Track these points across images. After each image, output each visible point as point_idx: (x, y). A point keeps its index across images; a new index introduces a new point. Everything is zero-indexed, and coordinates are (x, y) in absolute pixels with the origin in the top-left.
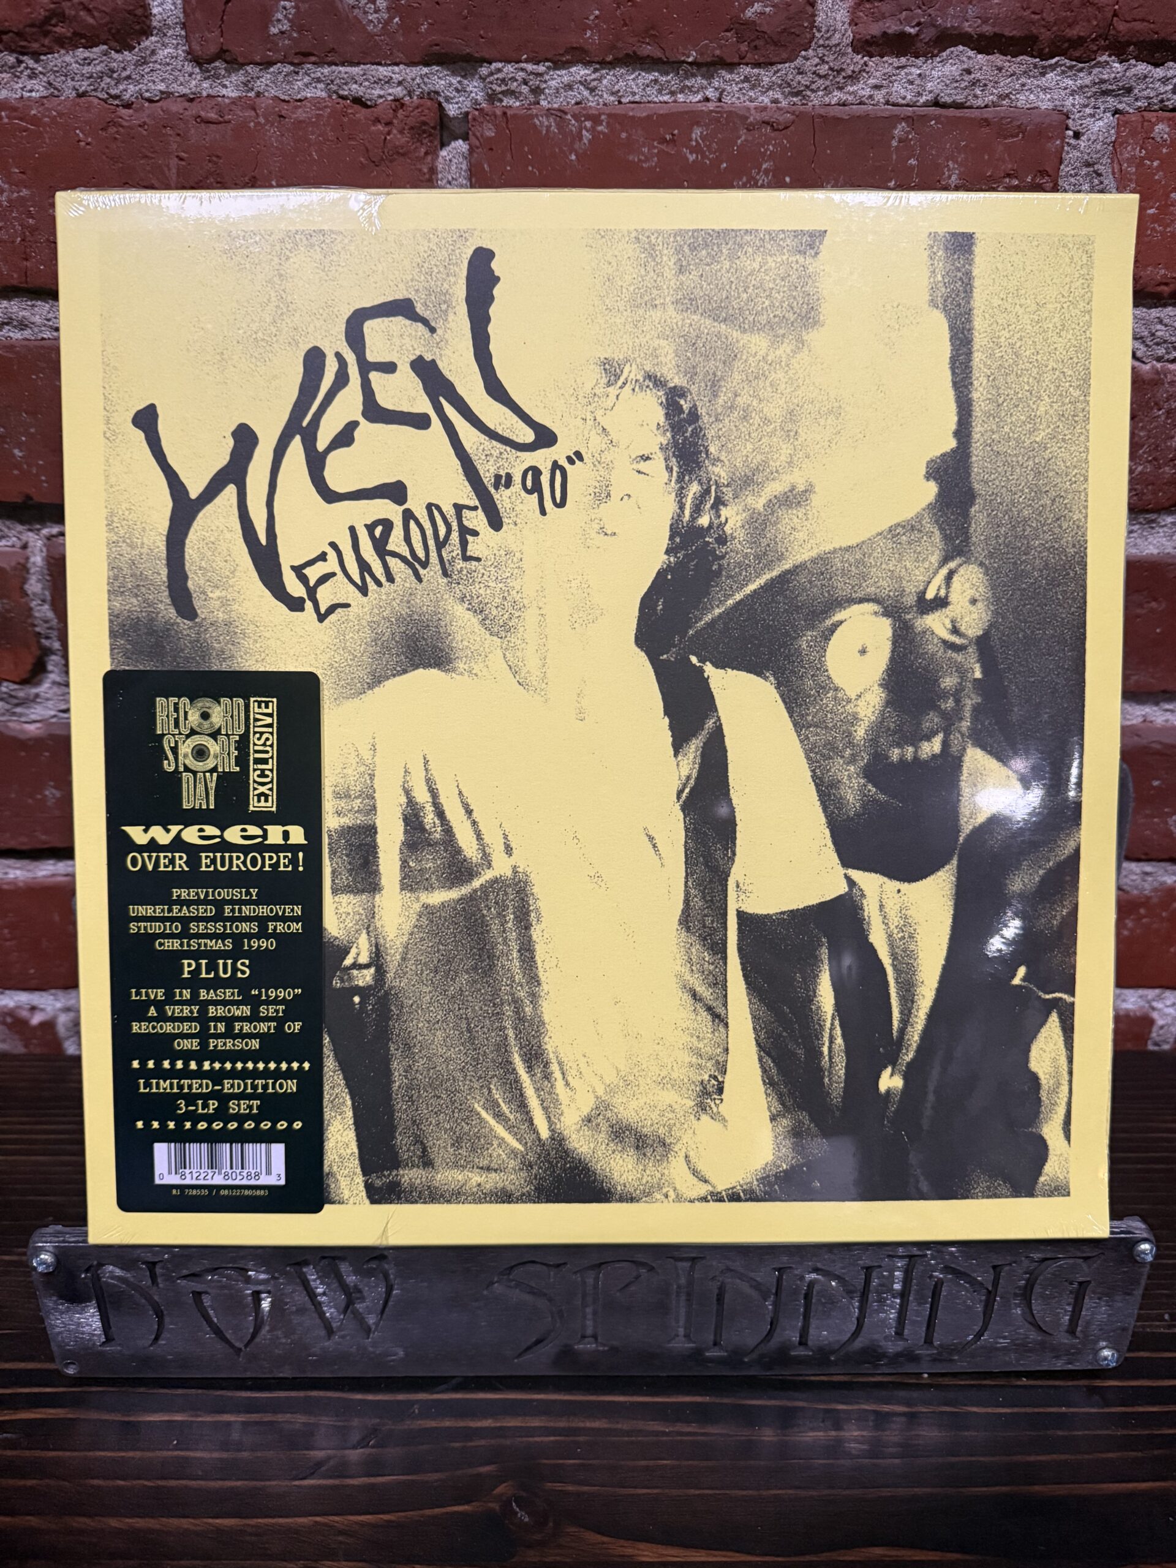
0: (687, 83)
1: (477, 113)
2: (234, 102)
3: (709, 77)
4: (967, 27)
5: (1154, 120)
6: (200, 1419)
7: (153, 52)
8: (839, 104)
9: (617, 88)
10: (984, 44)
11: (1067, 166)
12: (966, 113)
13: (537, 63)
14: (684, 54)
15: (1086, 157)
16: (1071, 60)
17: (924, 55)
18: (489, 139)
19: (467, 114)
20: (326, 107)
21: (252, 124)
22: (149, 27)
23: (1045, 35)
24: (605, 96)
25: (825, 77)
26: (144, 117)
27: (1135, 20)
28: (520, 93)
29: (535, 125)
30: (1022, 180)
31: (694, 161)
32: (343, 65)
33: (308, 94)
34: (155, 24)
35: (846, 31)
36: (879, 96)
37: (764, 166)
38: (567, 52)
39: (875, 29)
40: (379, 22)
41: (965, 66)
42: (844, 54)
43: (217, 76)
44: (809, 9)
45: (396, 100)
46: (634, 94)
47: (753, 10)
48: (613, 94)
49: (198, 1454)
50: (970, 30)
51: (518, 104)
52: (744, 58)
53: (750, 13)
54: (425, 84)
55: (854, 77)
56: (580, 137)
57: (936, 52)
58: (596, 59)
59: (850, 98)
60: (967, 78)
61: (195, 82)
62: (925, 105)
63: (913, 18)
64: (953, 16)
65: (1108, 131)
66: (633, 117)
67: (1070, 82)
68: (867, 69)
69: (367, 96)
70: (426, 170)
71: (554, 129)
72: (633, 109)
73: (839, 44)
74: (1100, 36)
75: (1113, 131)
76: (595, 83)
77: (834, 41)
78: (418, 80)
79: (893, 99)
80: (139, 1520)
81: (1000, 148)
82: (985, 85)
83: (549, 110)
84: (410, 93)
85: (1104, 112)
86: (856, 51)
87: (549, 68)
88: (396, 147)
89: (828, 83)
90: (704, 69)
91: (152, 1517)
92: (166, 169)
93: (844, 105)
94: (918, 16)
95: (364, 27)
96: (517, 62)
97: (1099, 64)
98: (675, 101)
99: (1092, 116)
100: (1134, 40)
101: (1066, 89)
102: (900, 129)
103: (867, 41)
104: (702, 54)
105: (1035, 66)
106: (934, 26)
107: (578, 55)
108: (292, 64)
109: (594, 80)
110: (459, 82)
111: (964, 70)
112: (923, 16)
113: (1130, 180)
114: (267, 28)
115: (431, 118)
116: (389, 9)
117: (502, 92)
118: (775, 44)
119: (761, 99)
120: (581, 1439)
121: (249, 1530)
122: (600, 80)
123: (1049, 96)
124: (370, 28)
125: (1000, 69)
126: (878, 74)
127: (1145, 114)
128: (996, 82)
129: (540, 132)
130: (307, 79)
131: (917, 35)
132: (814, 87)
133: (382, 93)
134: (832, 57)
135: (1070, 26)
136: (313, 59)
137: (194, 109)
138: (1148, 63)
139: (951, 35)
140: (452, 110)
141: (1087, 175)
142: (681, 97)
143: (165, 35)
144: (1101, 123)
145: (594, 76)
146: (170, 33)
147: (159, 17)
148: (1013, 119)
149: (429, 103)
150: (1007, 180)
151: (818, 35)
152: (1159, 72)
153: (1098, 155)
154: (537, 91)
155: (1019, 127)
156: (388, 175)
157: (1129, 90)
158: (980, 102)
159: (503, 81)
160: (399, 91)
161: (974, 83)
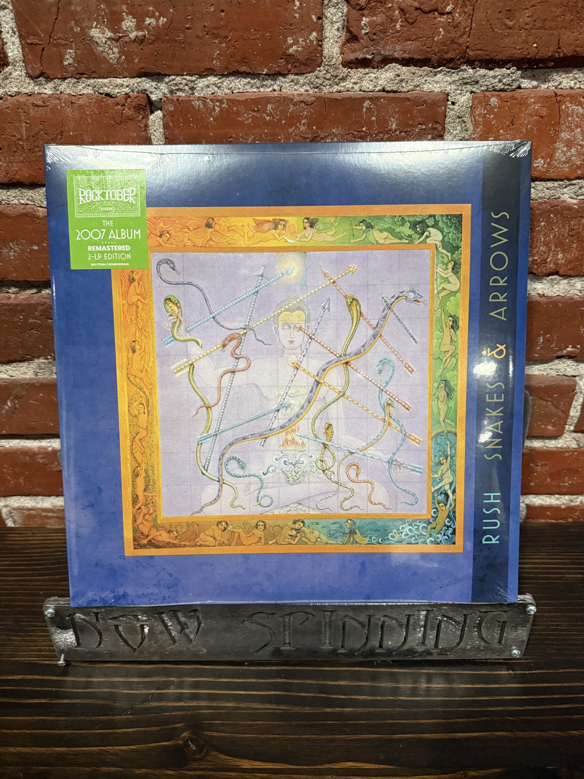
0: (264, 83)
1: (165, 99)
2: (50, 96)
3: (275, 80)
4: (396, 55)
5: (490, 96)
6: (54, 702)
7: (10, 74)
8: (337, 92)
9: (231, 86)
10: (406, 62)
11: (449, 118)
12: (398, 95)
13: (192, 76)
14: (261, 70)
15: (458, 114)
16: (448, 68)
17: (377, 68)
18: (171, 111)
19: (161, 99)
20: (93, 98)
21: (59, 107)
22: (8, 62)
23: (434, 58)
24: (225, 90)
25: (329, 79)
26: (8, 104)
27: (477, 50)
28: (185, 90)
29: (192, 104)
30: (427, 126)
31: (269, 120)
32: (100, 78)
33: (85, 91)
34: (10, 61)
35: (338, 57)
36: (357, 87)
37: (303, 122)
38: (205, 71)
39: (352, 57)
40: (115, 58)
41: (397, 73)
42: (338, 69)
43: (41, 84)
44: (319, 48)
45: (126, 94)
46: (239, 89)
47: (292, 49)
48: (229, 89)
49: (51, 718)
50: (397, 56)
51: (184, 95)
52: (290, 71)
53: (291, 50)
54: (140, 86)
55: (344, 79)
56: (215, 111)
57: (382, 66)
58: (219, 73)
59: (342, 89)
60: (398, 78)
61: (30, 87)
62: (379, 91)
63: (369, 51)
64: (389, 50)
65: (468, 101)
66: (239, 100)
67: (449, 79)
68: (350, 75)
69: (112, 93)
70: (142, 126)
71: (202, 106)
72: (238, 96)
73: (335, 64)
74: (461, 57)
75: (470, 102)
76: (220, 85)
77: (332, 63)
78: (136, 85)
79: (363, 89)
80: (23, 748)
81: (415, 111)
82: (407, 81)
83: (199, 97)
84: (133, 91)
85: (466, 92)
86: (344, 66)
87: (197, 78)
88: (127, 116)
89: (331, 82)
90: (272, 77)
91: (28, 747)
92: (20, 128)
93: (340, 92)
94: (372, 50)
95: (108, 61)
96: (182, 75)
97: (462, 70)
98: (259, 91)
99: (461, 94)
100: (478, 59)
101: (447, 82)
102: (366, 104)
103: (349, 62)
104: (270, 70)
105: (431, 72)
106: (380, 55)
107: (211, 72)
108: (76, 78)
109: (219, 83)
110: (156, 85)
111: (396, 75)
112: (375, 50)
113: (480, 124)
114: (62, 62)
115: (144, 102)
116: (119, 52)
117: (177, 90)
118: (304, 65)
119: (300, 90)
120: (223, 711)
121: (71, 753)
122: (222, 83)
123: (439, 85)
124: (111, 61)
125: (414, 74)
126: (355, 77)
127: (486, 93)
128: (412, 80)
129: (195, 108)
130: (83, 85)
131: (373, 59)
132: (324, 84)
133: (119, 91)
134: (332, 70)
135: (446, 53)
136: (85, 76)
137: (32, 100)
138: (486, 69)
139: (389, 58)
140: (154, 97)
141: (459, 122)
142: (262, 90)
143: (15, 66)
144: (465, 97)
145: (219, 81)
146: (18, 64)
147: (11, 58)
148: (421, 97)
149: (142, 95)
150: (420, 126)
151: (324, 60)
152: (491, 73)
153: (464, 113)
154: (192, 89)
155: (424, 101)
156: (125, 129)
157: (477, 82)
158: (405, 90)
159: (176, 84)
160: (127, 90)
161: (402, 81)
